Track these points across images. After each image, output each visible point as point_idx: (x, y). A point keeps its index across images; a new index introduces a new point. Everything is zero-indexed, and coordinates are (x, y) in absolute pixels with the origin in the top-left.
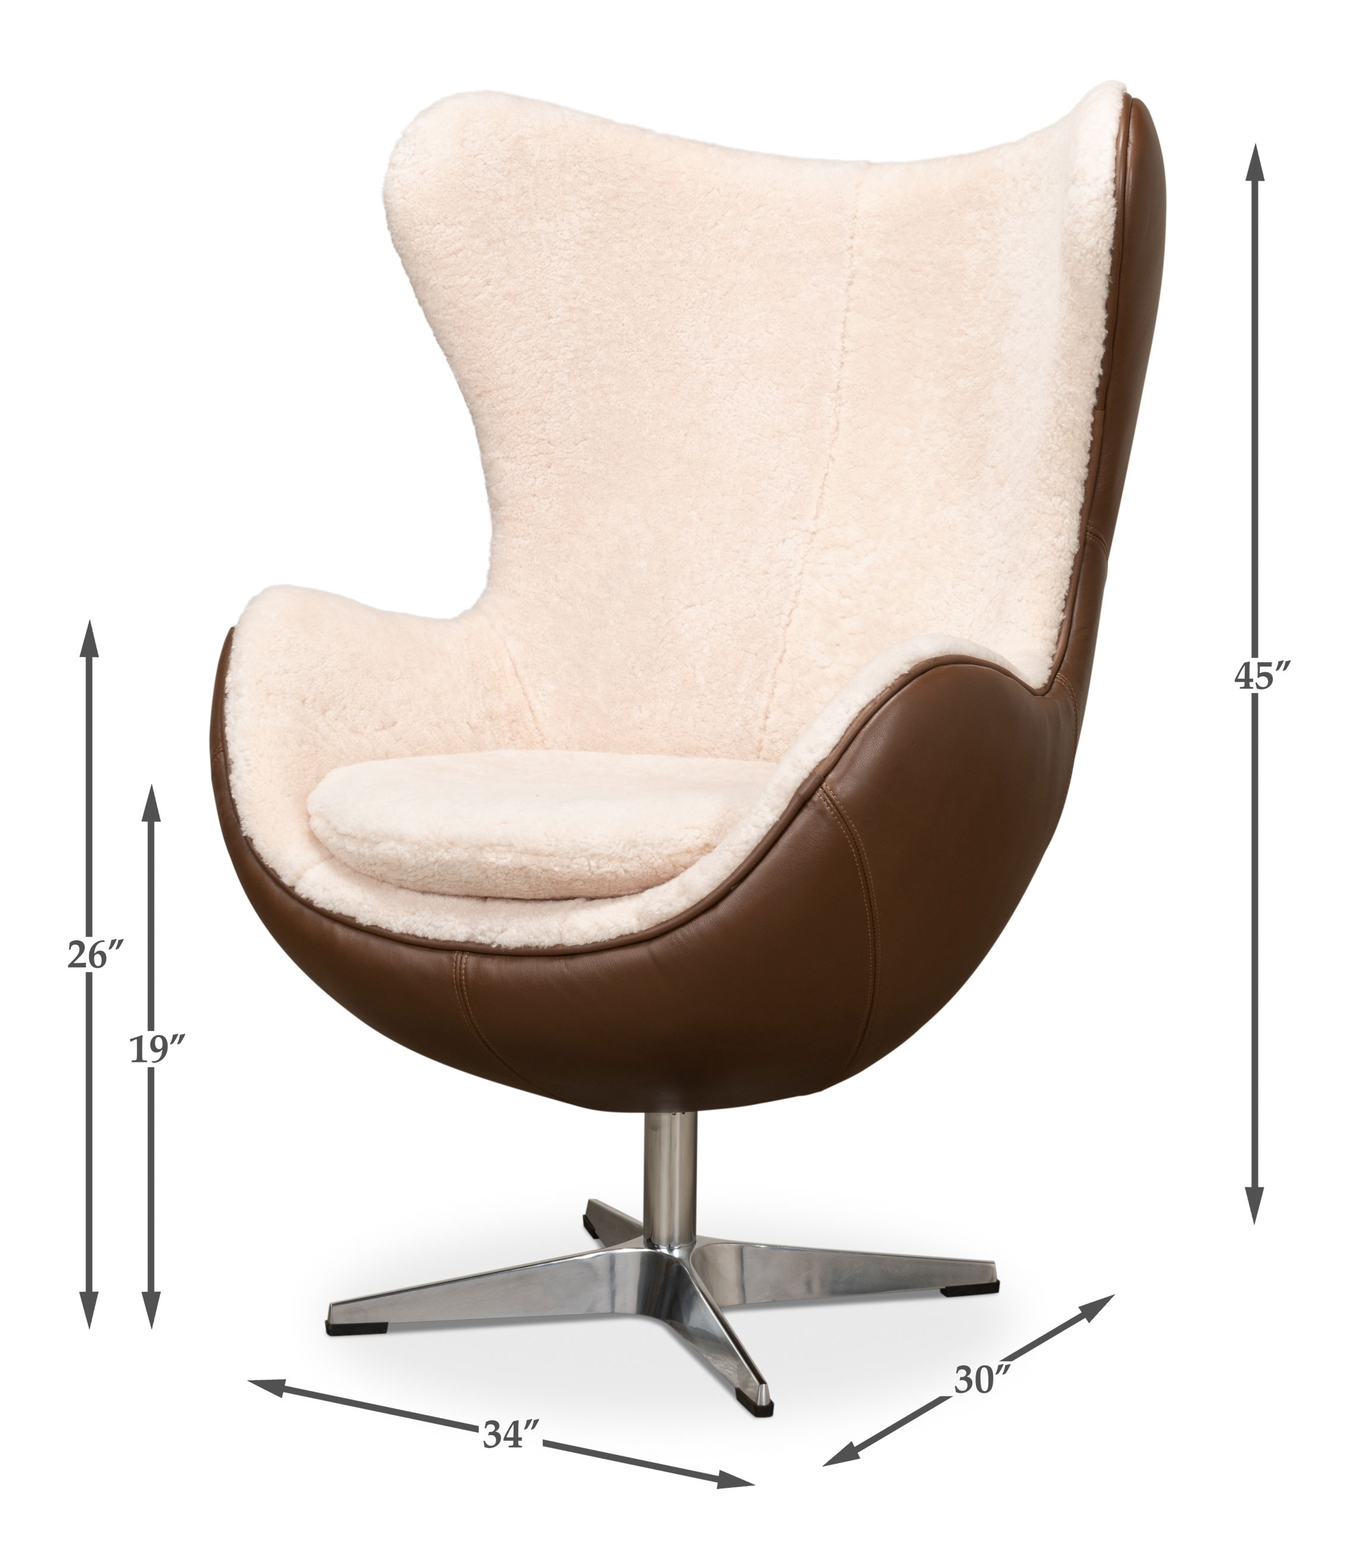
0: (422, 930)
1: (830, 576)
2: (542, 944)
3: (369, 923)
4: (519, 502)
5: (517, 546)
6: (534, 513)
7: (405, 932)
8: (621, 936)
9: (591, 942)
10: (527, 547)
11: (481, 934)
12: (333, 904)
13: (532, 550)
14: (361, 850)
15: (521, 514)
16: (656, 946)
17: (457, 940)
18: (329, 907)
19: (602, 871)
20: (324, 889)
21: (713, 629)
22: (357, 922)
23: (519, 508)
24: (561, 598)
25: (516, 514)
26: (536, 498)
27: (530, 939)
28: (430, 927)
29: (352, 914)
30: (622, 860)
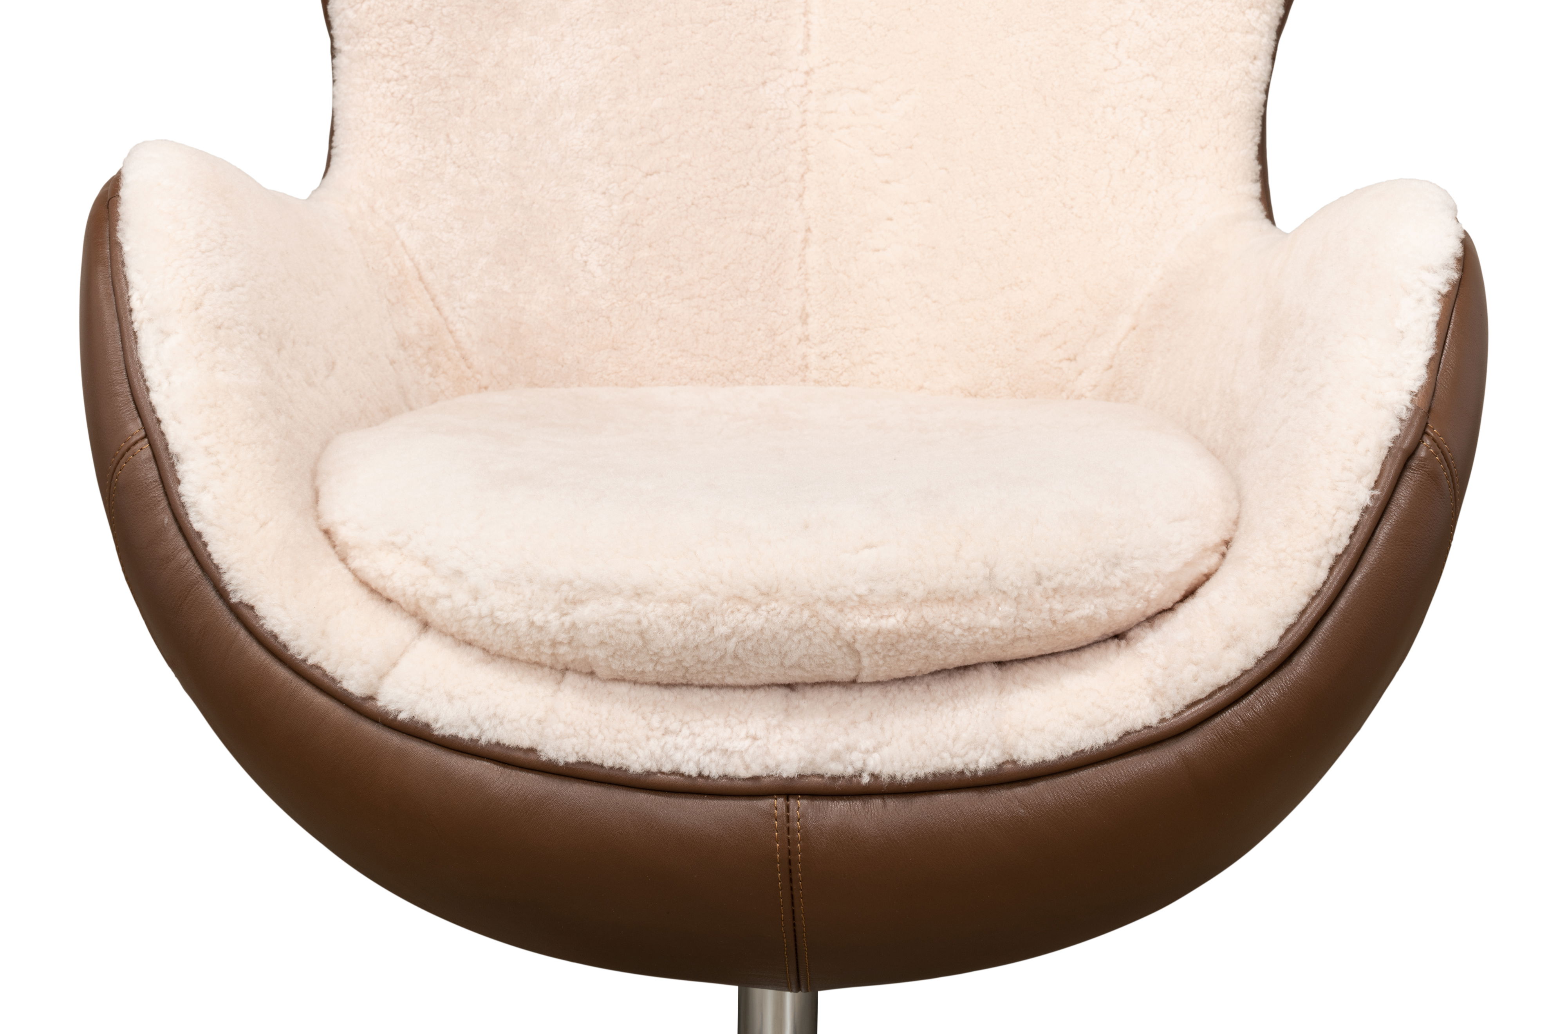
0: (698, 763)
1: (848, 127)
2: (972, 767)
3: (572, 759)
4: (391, 31)
5: (389, 94)
6: (412, 47)
7: (654, 769)
8: (1127, 733)
9: (1071, 753)
10: (403, 96)
11: (832, 760)
12: (479, 726)
13: (411, 99)
14: (539, 619)
15: (394, 49)
16: (1190, 744)
17: (785, 775)
18: (466, 733)
19: (1073, 616)
20: (451, 699)
21: (693, 204)
22: (544, 759)
23: (391, 40)
24: (459, 167)
25: (386, 49)
26: (413, 27)
27: (942, 759)
28: (713, 755)
29: (526, 744)
30: (1105, 591)
